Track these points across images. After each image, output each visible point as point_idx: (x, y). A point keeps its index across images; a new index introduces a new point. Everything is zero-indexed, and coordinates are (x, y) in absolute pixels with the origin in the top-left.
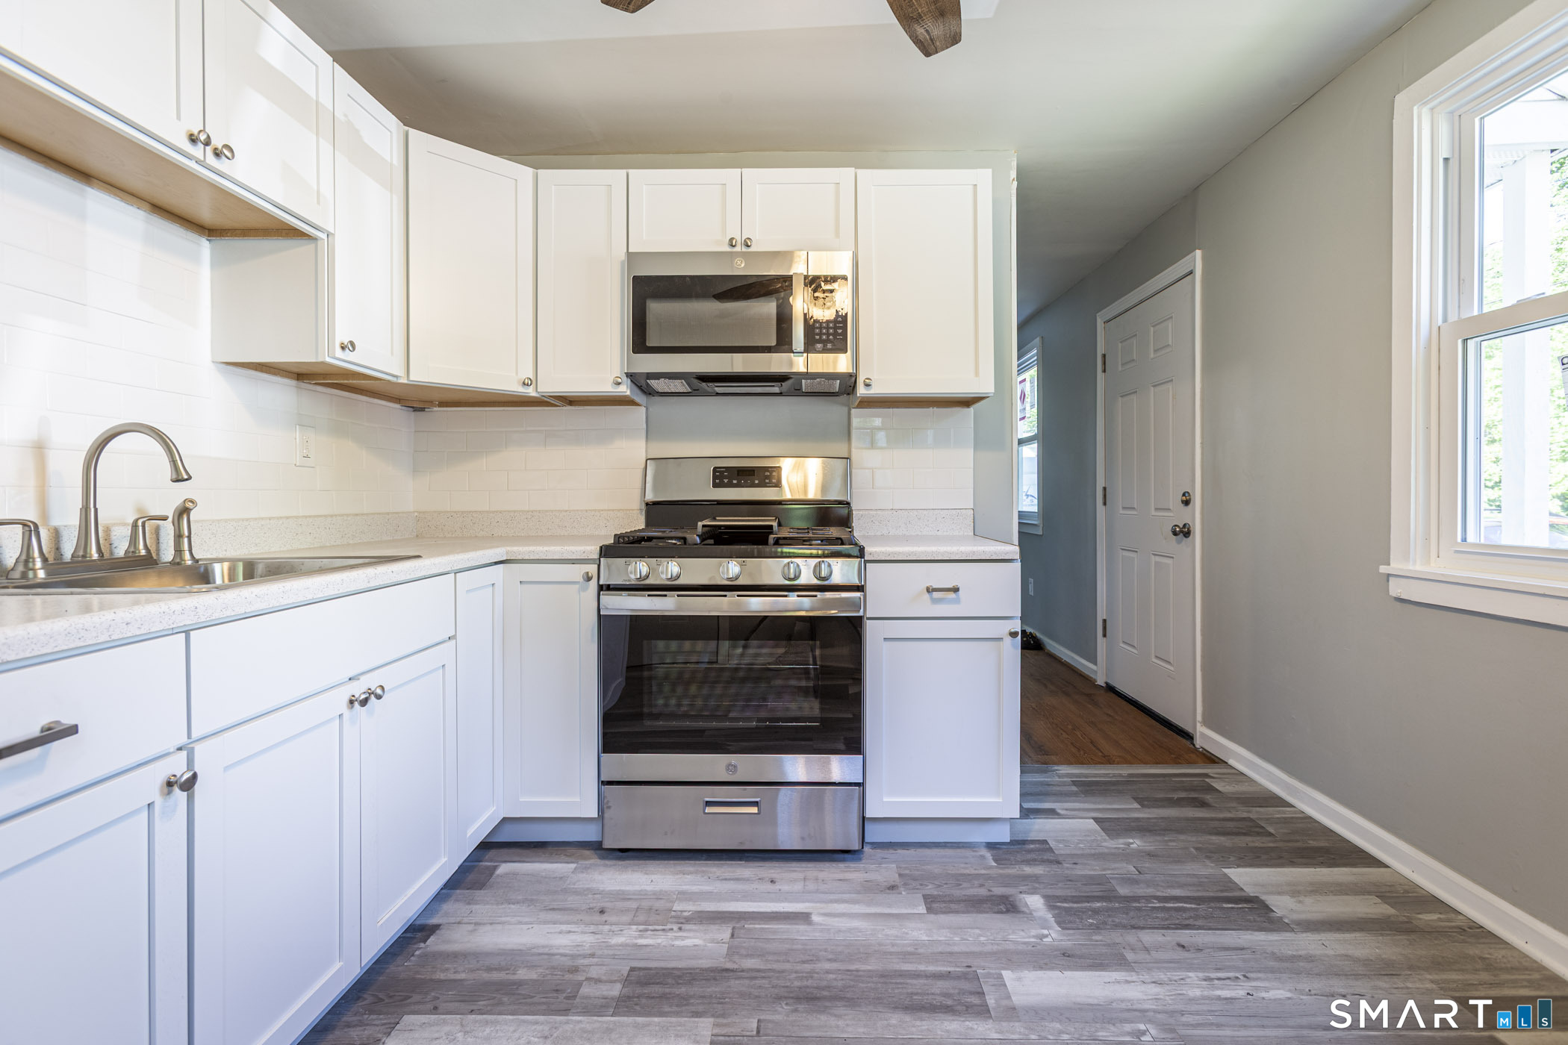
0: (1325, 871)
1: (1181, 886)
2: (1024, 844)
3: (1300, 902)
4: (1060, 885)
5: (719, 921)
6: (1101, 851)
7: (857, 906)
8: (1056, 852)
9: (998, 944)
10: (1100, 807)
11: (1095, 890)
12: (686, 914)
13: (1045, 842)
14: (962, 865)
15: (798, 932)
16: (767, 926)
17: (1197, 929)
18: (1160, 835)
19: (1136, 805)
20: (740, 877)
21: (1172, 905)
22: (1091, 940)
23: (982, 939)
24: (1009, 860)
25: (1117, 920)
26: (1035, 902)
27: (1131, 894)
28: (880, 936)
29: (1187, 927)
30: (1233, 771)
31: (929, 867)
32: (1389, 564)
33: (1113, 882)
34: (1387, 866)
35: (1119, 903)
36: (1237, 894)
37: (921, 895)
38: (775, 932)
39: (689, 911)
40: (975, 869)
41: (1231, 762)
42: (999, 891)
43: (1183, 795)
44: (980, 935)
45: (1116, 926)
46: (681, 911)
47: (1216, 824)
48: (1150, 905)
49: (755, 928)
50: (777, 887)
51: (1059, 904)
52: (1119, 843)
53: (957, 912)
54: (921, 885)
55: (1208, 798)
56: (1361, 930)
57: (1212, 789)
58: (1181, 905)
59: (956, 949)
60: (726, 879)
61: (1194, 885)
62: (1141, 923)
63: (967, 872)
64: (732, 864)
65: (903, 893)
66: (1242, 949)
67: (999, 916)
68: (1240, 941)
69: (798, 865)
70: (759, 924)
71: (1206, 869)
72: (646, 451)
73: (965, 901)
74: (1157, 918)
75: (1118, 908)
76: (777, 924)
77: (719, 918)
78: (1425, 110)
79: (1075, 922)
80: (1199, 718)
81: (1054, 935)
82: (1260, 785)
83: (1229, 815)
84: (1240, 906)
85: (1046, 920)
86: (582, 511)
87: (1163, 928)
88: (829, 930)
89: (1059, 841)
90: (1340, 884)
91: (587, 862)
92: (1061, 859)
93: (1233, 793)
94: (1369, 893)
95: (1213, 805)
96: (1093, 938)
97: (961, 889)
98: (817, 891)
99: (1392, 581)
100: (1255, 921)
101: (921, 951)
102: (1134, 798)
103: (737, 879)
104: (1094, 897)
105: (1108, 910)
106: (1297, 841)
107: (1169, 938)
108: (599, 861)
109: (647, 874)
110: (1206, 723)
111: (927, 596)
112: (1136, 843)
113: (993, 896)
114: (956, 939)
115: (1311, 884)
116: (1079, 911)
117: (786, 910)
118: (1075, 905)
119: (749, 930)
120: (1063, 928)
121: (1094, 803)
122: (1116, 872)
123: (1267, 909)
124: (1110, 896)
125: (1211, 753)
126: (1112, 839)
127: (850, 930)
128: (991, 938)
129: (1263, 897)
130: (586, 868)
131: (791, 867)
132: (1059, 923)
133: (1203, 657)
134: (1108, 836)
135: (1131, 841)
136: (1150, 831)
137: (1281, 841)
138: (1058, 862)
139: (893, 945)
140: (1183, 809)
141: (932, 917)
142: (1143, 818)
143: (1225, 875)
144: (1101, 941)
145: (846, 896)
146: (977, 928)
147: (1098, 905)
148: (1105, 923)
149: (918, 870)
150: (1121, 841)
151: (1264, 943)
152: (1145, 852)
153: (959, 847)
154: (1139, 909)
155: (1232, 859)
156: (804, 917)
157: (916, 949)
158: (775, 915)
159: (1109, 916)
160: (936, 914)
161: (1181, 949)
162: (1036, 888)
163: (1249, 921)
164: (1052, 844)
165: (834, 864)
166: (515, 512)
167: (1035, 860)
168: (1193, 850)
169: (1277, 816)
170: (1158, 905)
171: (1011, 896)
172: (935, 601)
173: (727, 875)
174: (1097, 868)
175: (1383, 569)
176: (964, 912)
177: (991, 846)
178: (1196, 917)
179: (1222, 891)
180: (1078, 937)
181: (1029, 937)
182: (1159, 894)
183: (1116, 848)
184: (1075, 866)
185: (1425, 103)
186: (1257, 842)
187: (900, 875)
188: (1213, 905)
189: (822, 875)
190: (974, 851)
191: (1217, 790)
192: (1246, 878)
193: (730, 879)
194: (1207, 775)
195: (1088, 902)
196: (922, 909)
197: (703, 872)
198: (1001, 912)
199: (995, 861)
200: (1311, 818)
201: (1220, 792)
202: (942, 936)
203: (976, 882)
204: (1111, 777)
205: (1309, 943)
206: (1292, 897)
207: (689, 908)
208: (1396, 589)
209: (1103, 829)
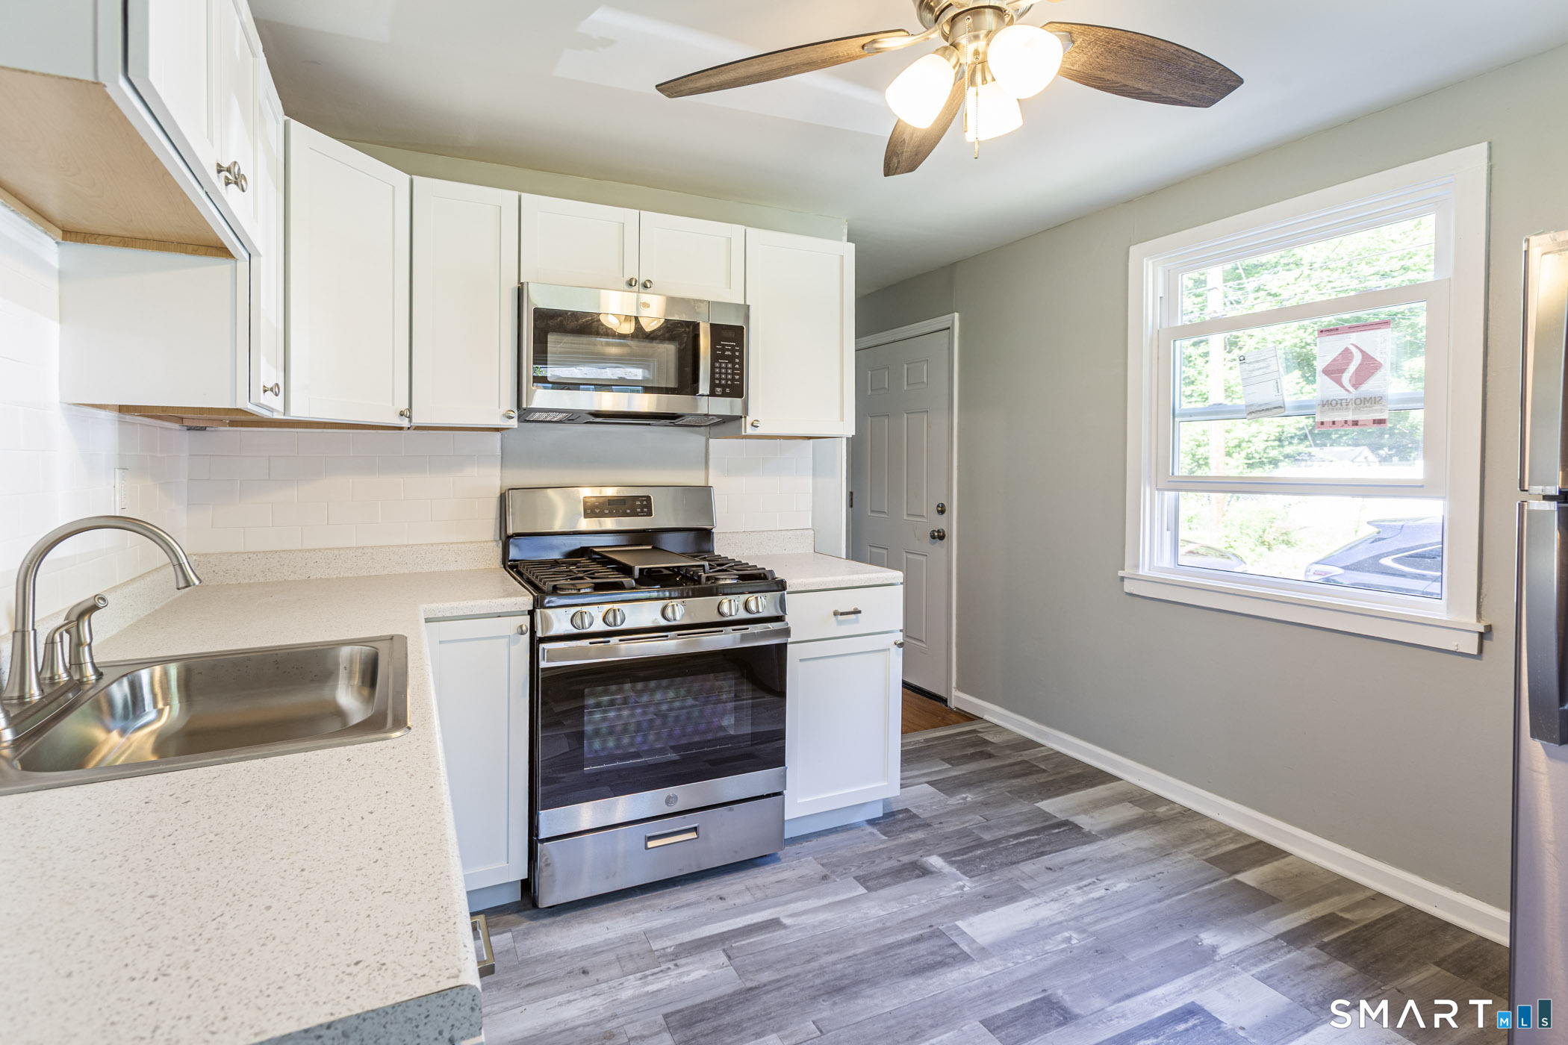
0: (1091, 791)
1: (1019, 823)
2: (894, 815)
3: (1092, 817)
4: (943, 843)
5: (705, 949)
6: (951, 809)
7: (810, 901)
8: (922, 817)
9: (937, 902)
10: (925, 771)
11: (966, 842)
12: (669, 950)
13: (906, 810)
14: (863, 845)
15: (782, 937)
16: (751, 940)
17: (1050, 853)
18: (979, 786)
19: (947, 766)
20: (688, 902)
21: (1023, 840)
22: (994, 881)
23: (923, 901)
24: (893, 831)
25: (999, 861)
26: (935, 861)
27: (993, 839)
28: (849, 921)
29: (1043, 854)
30: (989, 724)
31: (839, 852)
32: (1124, 569)
33: (976, 832)
34: (1121, 779)
35: (991, 846)
36: (1054, 821)
37: (851, 879)
38: (763, 943)
39: (671, 947)
40: (875, 846)
41: (986, 717)
42: (906, 859)
43: (972, 750)
44: (919, 900)
45: (1002, 865)
46: (664, 949)
47: (1008, 769)
48: (1011, 843)
49: (744, 945)
50: (729, 903)
51: (953, 859)
52: (956, 800)
53: (889, 885)
54: (845, 869)
55: (989, 749)
56: (1135, 828)
57: (987, 742)
58: (1028, 838)
59: (912, 915)
60: (677, 908)
61: (1025, 821)
62: (1015, 859)
63: (870, 849)
64: (670, 892)
65: (838, 880)
66: (1083, 860)
67: (920, 880)
68: (1078, 855)
69: (731, 878)
70: (744, 940)
71: (1022, 807)
72: (501, 479)
73: (888, 874)
74: (1021, 852)
75: (992, 851)
76: (758, 935)
77: (705, 945)
78: (1150, 262)
79: (974, 870)
80: (954, 684)
81: (968, 885)
82: (1014, 733)
83: (1011, 761)
84: (1062, 829)
85: (954, 874)
86: (427, 545)
87: (1030, 859)
88: (805, 928)
89: (916, 807)
90: (1104, 799)
91: (520, 928)
92: (928, 821)
93: (1003, 743)
94: (1123, 801)
95: (996, 754)
96: (994, 878)
97: (877, 865)
98: (767, 897)
99: (1126, 582)
100: (1077, 838)
101: (888, 924)
102: (943, 760)
103: (688, 905)
104: (972, 847)
105: (988, 854)
106: (1063, 772)
107: (1038, 866)
108: (533, 923)
109: (596, 922)
110: (959, 688)
111: (834, 618)
112: (970, 797)
113: (904, 865)
114: (906, 907)
115: (1090, 802)
116: (972, 860)
117: (755, 921)
118: (965, 857)
119: (738, 948)
120: (971, 877)
121: (918, 769)
122: (971, 824)
123: (1077, 828)
124: (981, 844)
125: (966, 712)
126: (951, 797)
127: (822, 923)
128: (929, 899)
129: (1071, 819)
130: (526, 934)
131: (726, 881)
132: (965, 873)
133: (958, 636)
134: (947, 795)
135: (965, 796)
136: (971, 785)
137: (1055, 774)
138: (929, 825)
139: (865, 926)
140: (980, 762)
141: (874, 894)
142: (959, 775)
143: (1039, 808)
144: (1000, 880)
145: (794, 895)
146: (914, 894)
147: (979, 852)
148: (992, 865)
149: (833, 857)
150: (958, 797)
151: (1092, 853)
152: (979, 803)
153: (848, 830)
154: (1005, 848)
155: (1035, 795)
156: (774, 924)
157: (884, 924)
158: (749, 928)
159: (992, 859)
160: (876, 891)
161: (1050, 871)
162: (929, 850)
163: (1073, 839)
164: (914, 811)
165: (761, 869)
166: (339, 549)
167: (911, 827)
168: (1007, 793)
169: (1040, 755)
170: (1015, 842)
171: (917, 861)
172: (839, 623)
173: (675, 903)
174: (957, 823)
175: (1121, 573)
176: (894, 884)
177: (872, 822)
178: (1043, 845)
179: (1045, 821)
180: (983, 881)
181: (953, 891)
182: (1010, 833)
183: (958, 804)
184: (941, 825)
185: (1151, 258)
186: (1042, 778)
187: (823, 865)
188: (1046, 833)
189: (760, 881)
190: (863, 830)
191: (990, 742)
192: (1054, 806)
193: (682, 907)
194: (975, 731)
195: (971, 852)
196: (862, 890)
197: (650, 906)
198: (919, 877)
199: (884, 834)
200: (1058, 752)
201: (993, 743)
202: (894, 907)
203: (884, 856)
204: (913, 745)
205: (1116, 845)
206: (1086, 814)
207: (668, 943)
208: (1129, 587)
209: (938, 790)
